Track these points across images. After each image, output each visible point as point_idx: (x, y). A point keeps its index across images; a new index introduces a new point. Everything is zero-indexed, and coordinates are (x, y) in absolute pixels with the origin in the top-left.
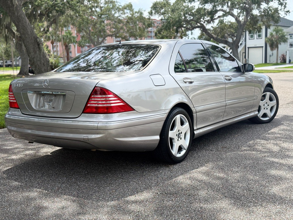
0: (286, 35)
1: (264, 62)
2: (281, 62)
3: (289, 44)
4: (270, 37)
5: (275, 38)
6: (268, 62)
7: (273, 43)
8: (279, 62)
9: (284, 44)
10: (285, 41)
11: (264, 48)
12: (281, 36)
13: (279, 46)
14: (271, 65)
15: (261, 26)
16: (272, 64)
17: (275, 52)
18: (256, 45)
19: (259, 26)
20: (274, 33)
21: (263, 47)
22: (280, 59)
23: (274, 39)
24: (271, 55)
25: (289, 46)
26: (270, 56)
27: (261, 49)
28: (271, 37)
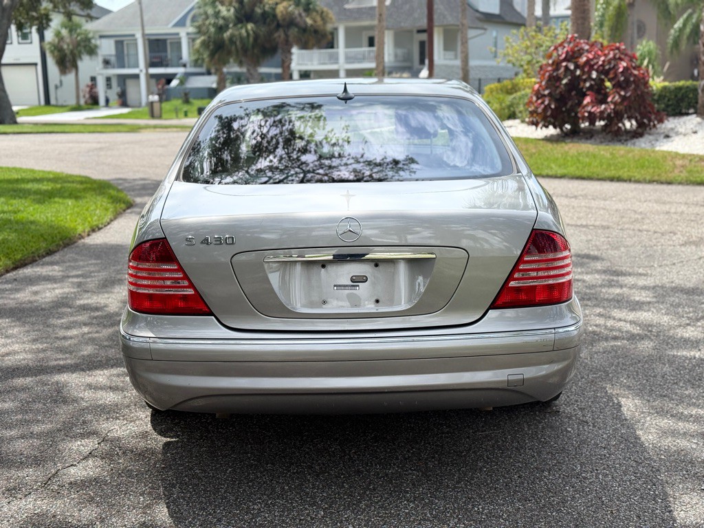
0: (93, 38)
1: (43, 102)
2: (86, 103)
3: (100, 59)
4: (56, 40)
5: (68, 45)
6: (53, 101)
7: (65, 55)
8: (82, 102)
9: (91, 59)
10: (92, 51)
11: (40, 67)
12: (82, 39)
13: (80, 64)
14: (65, 109)
15: (51, 13)
16: (68, 108)
17: (70, 78)
18: (19, 59)
19: (44, 14)
20: (64, 32)
21: (36, 64)
22: (84, 96)
23: (65, 47)
24: (58, 84)
25: (101, 65)
26: (56, 87)
27: (33, 68)
28: (59, 42)
